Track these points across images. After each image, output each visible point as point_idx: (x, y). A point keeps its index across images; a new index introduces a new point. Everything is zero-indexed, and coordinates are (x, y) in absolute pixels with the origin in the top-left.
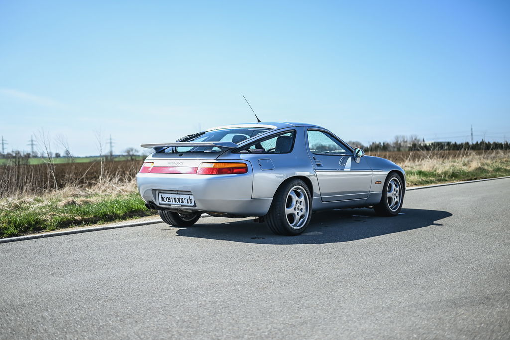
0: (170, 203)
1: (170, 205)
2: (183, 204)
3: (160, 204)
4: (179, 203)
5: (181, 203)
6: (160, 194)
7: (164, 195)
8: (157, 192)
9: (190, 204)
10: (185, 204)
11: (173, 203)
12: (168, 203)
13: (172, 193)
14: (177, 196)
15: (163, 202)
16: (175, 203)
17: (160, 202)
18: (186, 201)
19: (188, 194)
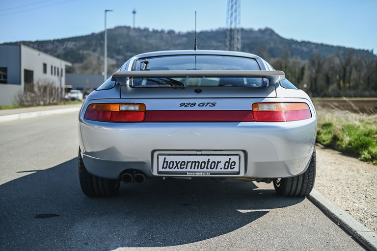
0: (184, 170)
1: (185, 173)
2: (214, 170)
3: (159, 173)
4: (205, 170)
5: (209, 170)
6: (161, 158)
7: (169, 159)
8: (156, 154)
9: (229, 170)
10: (219, 170)
11: (192, 170)
12: (180, 170)
13: (189, 155)
14: (201, 159)
15: (168, 170)
16: (196, 170)
17: (161, 169)
18: (221, 165)
19: (228, 155)
